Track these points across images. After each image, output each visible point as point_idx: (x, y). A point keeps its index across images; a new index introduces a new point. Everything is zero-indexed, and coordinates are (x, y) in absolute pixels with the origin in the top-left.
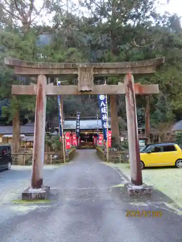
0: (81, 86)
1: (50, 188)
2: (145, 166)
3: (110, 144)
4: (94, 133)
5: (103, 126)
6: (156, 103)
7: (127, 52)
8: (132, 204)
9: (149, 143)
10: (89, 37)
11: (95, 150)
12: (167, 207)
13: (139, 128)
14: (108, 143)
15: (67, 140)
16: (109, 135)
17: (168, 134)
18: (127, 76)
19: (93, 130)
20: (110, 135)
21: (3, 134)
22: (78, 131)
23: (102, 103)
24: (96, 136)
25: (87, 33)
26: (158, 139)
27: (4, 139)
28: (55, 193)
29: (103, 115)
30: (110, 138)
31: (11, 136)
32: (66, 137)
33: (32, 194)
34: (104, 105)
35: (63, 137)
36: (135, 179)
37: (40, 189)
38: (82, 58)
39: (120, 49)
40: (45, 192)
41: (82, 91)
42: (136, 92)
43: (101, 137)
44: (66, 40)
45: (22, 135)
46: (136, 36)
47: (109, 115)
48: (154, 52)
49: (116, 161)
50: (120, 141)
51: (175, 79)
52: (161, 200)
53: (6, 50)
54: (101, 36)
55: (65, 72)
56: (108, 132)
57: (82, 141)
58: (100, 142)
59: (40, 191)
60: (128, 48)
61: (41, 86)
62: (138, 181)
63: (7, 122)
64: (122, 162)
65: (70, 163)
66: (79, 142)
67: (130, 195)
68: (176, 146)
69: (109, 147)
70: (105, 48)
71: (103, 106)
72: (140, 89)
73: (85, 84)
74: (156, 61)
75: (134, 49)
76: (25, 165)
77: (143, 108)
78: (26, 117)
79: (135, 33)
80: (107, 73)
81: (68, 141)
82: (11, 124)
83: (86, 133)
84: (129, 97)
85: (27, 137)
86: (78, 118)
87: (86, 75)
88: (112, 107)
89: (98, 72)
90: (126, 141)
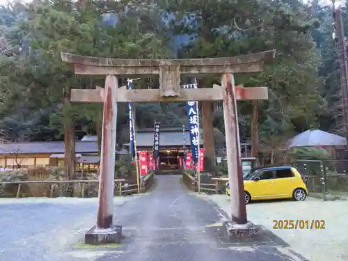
0: (164, 90)
1: (123, 228)
2: (252, 199)
3: (202, 167)
4: (180, 151)
5: (192, 143)
6: (267, 108)
7: (224, 37)
8: (233, 248)
9: (257, 165)
10: (172, 16)
11: (181, 176)
12: (279, 253)
13: (243, 144)
14: (199, 167)
15: (141, 161)
16: (200, 155)
17: (284, 152)
18: (225, 76)
19: (178, 147)
20: (202, 155)
21: (51, 153)
22: (157, 148)
23: (192, 110)
24: (182, 155)
25: (168, 11)
26: (270, 161)
27: (51, 160)
28: (129, 234)
29: (192, 127)
30: (202, 159)
31: (63, 156)
32: (140, 157)
33: (99, 236)
34: (194, 113)
35: (136, 157)
36: (237, 215)
37: (109, 229)
38: (162, 47)
39: (215, 33)
40: (115, 232)
41: (164, 97)
42: (238, 97)
43: (189, 158)
44: (139, 20)
45: (77, 155)
46: (237, 15)
47: (201, 127)
48: (263, 37)
49: (210, 191)
50: (217, 163)
51: (292, 75)
52: (272, 244)
53: (57, 35)
54: (188, 15)
55: (141, 71)
56: (199, 151)
57: (162, 163)
58: (188, 164)
59: (109, 231)
60: (226, 32)
61: (110, 90)
62: (242, 218)
63: (57, 137)
64: (220, 193)
65: (146, 194)
66: (157, 164)
67: (231, 238)
68: (294, 170)
69: (201, 172)
70: (194, 31)
71: (192, 115)
72: (242, 93)
73: (169, 88)
74: (264, 56)
75: (234, 33)
76: (85, 197)
77: (248, 116)
78: (84, 129)
79: (235, 11)
80: (197, 72)
81: (143, 163)
82: (62, 139)
83: (168, 151)
84: (227, 104)
85: (85, 158)
86: (157, 130)
87: (170, 76)
88: (205, 114)
89: (187, 71)
90: (224, 163)
